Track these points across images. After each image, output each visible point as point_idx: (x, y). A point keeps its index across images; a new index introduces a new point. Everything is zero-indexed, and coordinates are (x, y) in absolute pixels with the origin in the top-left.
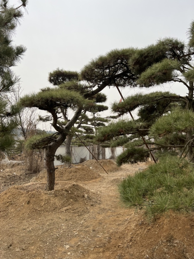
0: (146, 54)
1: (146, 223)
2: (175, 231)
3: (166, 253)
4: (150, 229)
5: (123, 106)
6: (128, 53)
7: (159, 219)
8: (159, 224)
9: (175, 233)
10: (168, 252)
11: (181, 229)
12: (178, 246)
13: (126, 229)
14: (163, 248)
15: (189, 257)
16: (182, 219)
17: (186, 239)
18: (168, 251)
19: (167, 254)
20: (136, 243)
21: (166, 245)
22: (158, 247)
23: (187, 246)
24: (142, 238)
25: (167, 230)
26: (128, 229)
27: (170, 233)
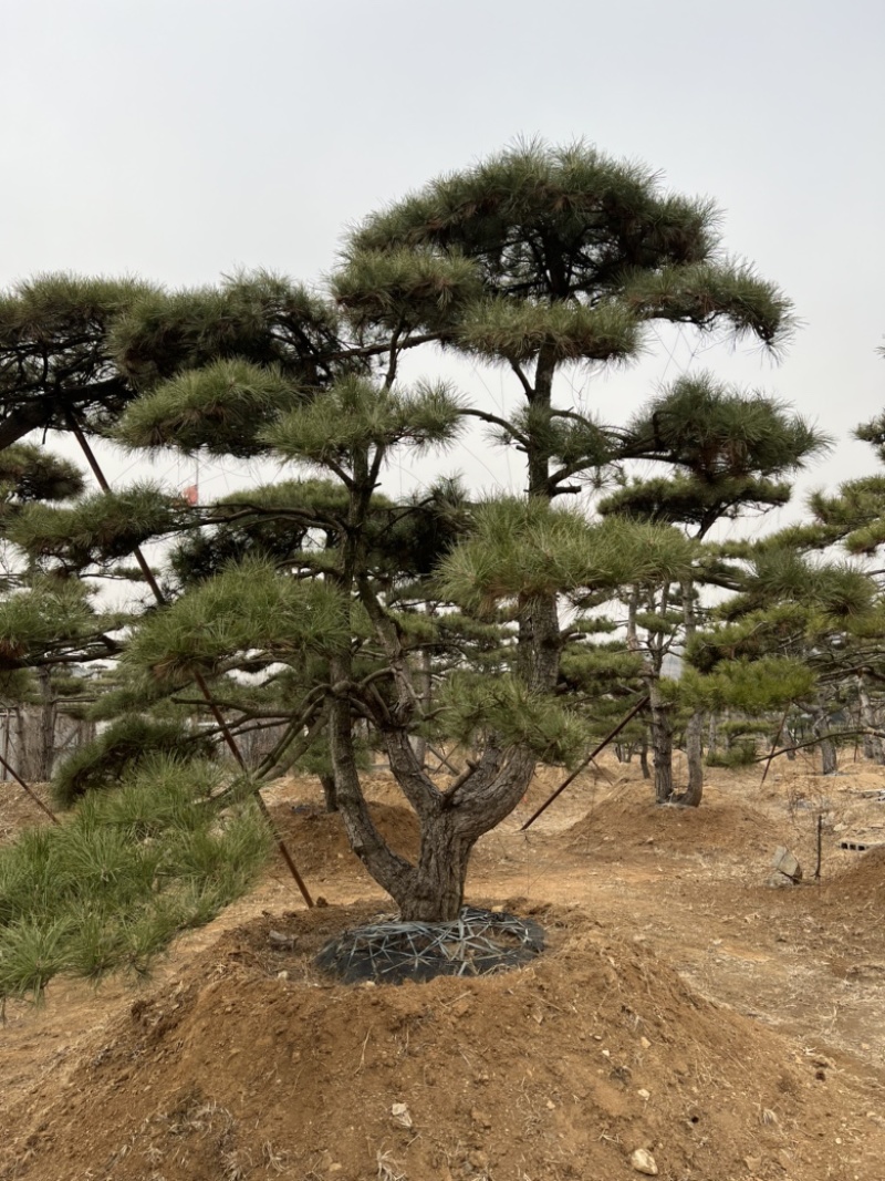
0: (169, 325)
1: (120, 1055)
2: (215, 1065)
3: (151, 1169)
4: (126, 1077)
5: (63, 535)
6: (115, 304)
7: (176, 1025)
8: (166, 1050)
9: (210, 1076)
10: (161, 1161)
11: (237, 1054)
12: (206, 1127)
13: (35, 1095)
14: (145, 1148)
15: (233, 1167)
16: (253, 1012)
17: (244, 1093)
18: (164, 1156)
19: (156, 1168)
20: (52, 1148)
21: (163, 1133)
22: (128, 1149)
23: (243, 1122)
24: (84, 1123)
25: (188, 1067)
26: (43, 1094)
27: (194, 1078)
